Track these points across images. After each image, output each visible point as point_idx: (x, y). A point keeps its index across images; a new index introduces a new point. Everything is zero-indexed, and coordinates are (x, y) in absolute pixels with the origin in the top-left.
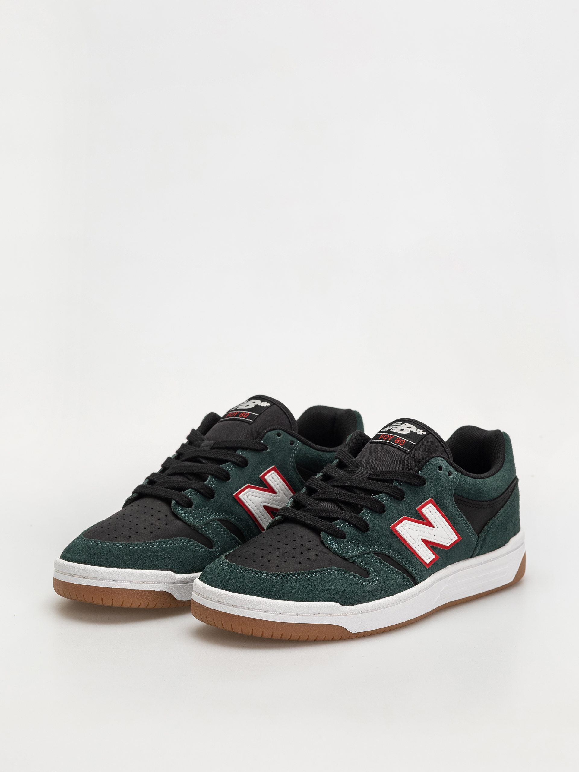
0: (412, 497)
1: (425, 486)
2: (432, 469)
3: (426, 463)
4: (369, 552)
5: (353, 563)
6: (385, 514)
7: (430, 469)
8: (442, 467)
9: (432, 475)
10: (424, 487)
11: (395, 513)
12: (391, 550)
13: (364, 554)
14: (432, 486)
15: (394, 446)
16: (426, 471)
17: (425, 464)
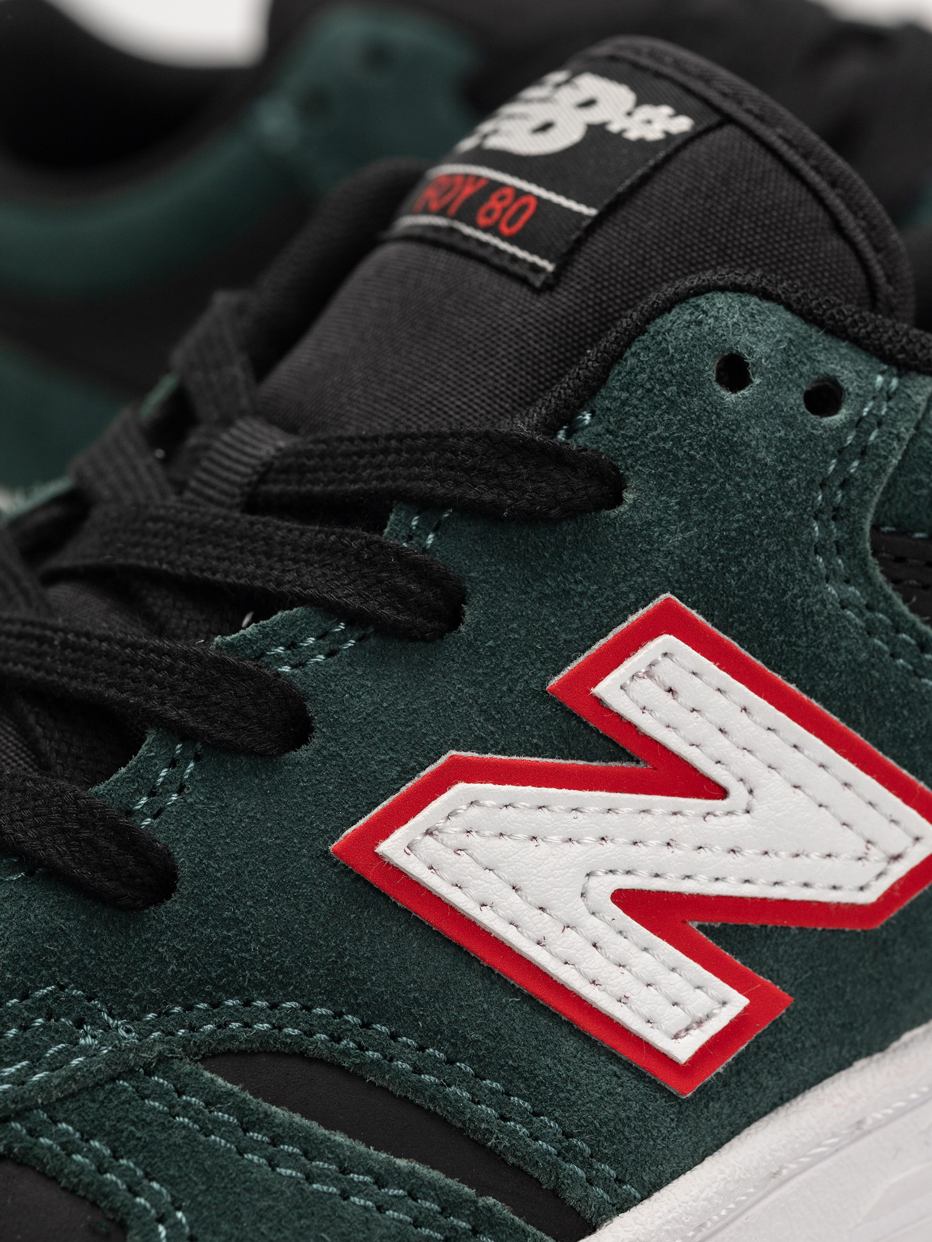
0: (520, 602)
1: (613, 513)
2: (666, 384)
3: (628, 345)
4: (162, 1059)
5: (14, 1161)
6: (303, 754)
7: (649, 391)
8: (750, 360)
9: (668, 427)
10: (612, 523)
11: (383, 740)
12: (354, 1013)
13: (119, 1077)
14: (667, 507)
15: (472, 247)
16: (624, 403)
17: (618, 357)
